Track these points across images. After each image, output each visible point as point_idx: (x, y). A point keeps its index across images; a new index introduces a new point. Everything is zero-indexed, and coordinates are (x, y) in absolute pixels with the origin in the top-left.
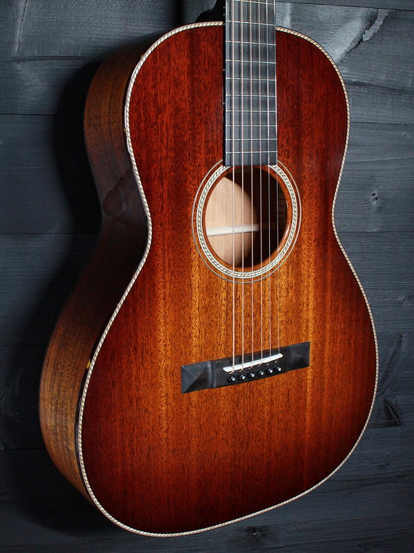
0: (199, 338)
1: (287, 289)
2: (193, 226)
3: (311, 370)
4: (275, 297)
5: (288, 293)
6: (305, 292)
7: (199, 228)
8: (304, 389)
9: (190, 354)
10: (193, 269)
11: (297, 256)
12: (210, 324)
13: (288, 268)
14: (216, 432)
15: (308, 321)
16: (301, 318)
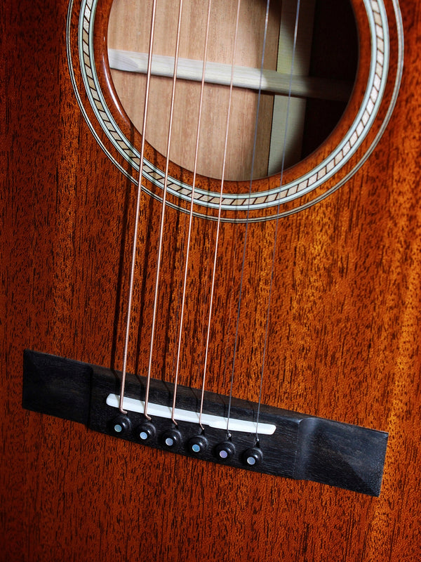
0: (70, 303)
1: (328, 271)
2: (69, 39)
3: (386, 509)
4: (289, 281)
5: (330, 283)
6: (390, 299)
7: (85, 48)
8: (356, 546)
9: (47, 332)
10: (65, 143)
11: (373, 193)
12: (99, 284)
13: (336, 216)
14: (100, 525)
15: (390, 378)
16: (367, 361)
